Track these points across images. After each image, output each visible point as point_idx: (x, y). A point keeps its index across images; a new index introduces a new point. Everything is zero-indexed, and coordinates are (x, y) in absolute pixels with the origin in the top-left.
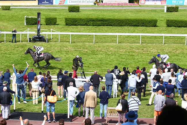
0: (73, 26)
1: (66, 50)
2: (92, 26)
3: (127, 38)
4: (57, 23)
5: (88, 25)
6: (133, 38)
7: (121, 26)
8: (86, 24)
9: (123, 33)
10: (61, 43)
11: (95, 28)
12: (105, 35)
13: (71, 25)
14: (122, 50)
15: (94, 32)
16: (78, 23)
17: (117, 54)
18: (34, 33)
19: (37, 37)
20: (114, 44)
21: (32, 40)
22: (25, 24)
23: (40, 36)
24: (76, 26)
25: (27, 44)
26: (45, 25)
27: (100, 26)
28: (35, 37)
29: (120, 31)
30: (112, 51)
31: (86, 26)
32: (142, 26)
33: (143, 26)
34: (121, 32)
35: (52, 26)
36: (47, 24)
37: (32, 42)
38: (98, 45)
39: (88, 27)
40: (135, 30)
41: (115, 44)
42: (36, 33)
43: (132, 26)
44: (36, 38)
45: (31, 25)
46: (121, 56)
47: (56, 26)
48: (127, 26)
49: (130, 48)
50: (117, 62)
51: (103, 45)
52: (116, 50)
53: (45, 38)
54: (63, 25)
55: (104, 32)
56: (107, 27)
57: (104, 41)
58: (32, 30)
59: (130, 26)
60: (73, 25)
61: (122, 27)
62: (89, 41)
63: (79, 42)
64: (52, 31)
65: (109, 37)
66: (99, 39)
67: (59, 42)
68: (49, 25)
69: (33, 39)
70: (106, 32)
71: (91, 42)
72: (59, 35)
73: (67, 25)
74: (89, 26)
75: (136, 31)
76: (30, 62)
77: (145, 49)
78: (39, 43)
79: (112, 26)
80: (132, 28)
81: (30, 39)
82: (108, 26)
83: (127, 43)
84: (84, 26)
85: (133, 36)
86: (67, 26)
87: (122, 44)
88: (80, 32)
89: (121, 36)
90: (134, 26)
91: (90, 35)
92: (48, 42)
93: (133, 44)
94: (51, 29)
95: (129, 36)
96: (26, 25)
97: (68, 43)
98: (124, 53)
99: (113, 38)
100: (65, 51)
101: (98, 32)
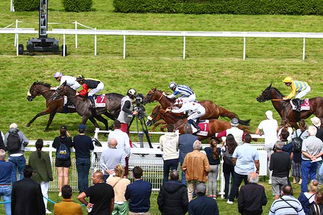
0: (134, 15)
1: (110, 75)
2: (182, 15)
3: (271, 44)
4: (93, 7)
5: (172, 12)
6: (285, 44)
7: (257, 13)
8: (168, 9)
9: (260, 31)
10: (99, 57)
11: (189, 20)
12: (214, 38)
13: (128, 12)
14: (254, 76)
15: (187, 30)
16: (147, 6)
17: (241, 87)
18: (32, 32)
19: (40, 41)
20: (236, 60)
21: (25, 49)
22: (12, 9)
23: (47, 40)
24: (141, 15)
25: (13, 59)
26: (63, 11)
27: (204, 13)
28: (33, 43)
29: (253, 25)
30: (229, 78)
31: (169, 13)
32: (311, 14)
33: (315, 14)
34: (255, 30)
35: (82, 14)
36: (67, 10)
37: (27, 54)
38: (195, 62)
39: (171, 17)
40: (292, 25)
41: (239, 59)
42: (37, 32)
43: (285, 14)
44: (36, 46)
45: (26, 10)
46: (250, 91)
47: (91, 14)
48: (273, 14)
49: (277, 71)
50: (239, 105)
51: (207, 62)
52: (240, 75)
53: (60, 45)
54: (110, 11)
55: (211, 30)
56: (221, 15)
57: (210, 53)
58: (28, 24)
59: (281, 14)
60: (134, 11)
61: (260, 16)
62: (171, 51)
63: (147, 54)
64: (79, 28)
65: (223, 43)
66: (199, 47)
67: (95, 54)
68: (73, 11)
69: (28, 47)
70: (218, 28)
71: (177, 55)
72: (96, 37)
73: (118, 10)
74: (174, 13)
75: (295, 26)
76: (18, 105)
77: (315, 72)
78: (45, 56)
79: (233, 13)
80: (284, 18)
81: (21, 46)
82: (222, 13)
83: (268, 57)
84: (162, 15)
85: (286, 39)
86: (119, 14)
87: (257, 61)
88: (149, 29)
89: (255, 38)
90: (291, 14)
91: (175, 38)
92: (66, 55)
93: (286, 61)
94: (76, 23)
95: (274, 39)
96: (14, 10)
97: (117, 58)
98: (260, 82)
99: (235, 45)
100: (109, 78)
101: (198, 30)
